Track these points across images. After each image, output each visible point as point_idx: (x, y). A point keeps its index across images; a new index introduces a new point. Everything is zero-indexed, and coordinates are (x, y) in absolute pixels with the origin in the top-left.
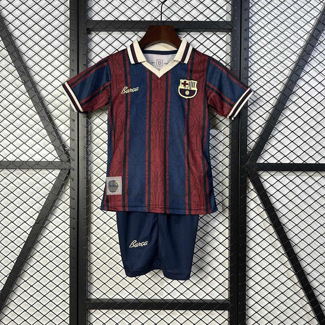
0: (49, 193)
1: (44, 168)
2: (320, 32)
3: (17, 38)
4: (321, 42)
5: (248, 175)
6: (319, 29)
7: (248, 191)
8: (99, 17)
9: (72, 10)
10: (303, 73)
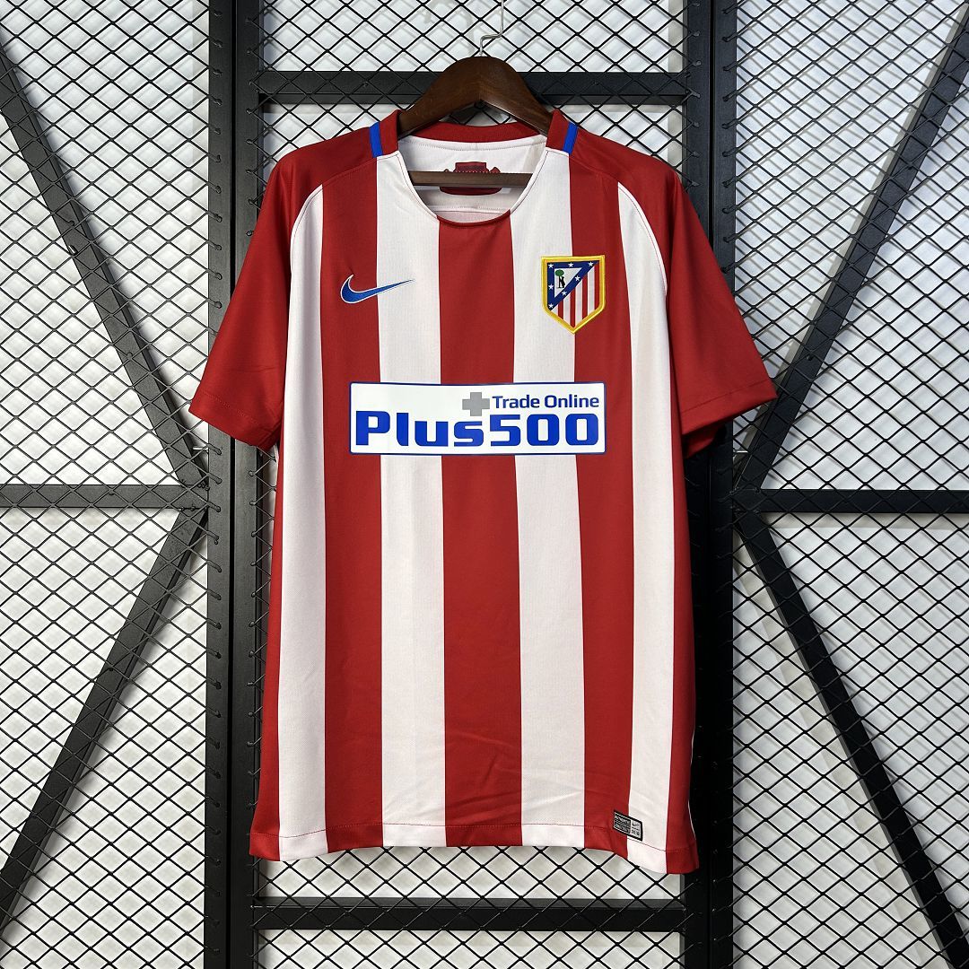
0: (145, 581)
1: (130, 505)
2: (946, 104)
3: (54, 125)
4: (949, 134)
5: (737, 524)
6: (942, 95)
7: (737, 572)
8: (295, 63)
9: (217, 42)
10: (895, 226)
